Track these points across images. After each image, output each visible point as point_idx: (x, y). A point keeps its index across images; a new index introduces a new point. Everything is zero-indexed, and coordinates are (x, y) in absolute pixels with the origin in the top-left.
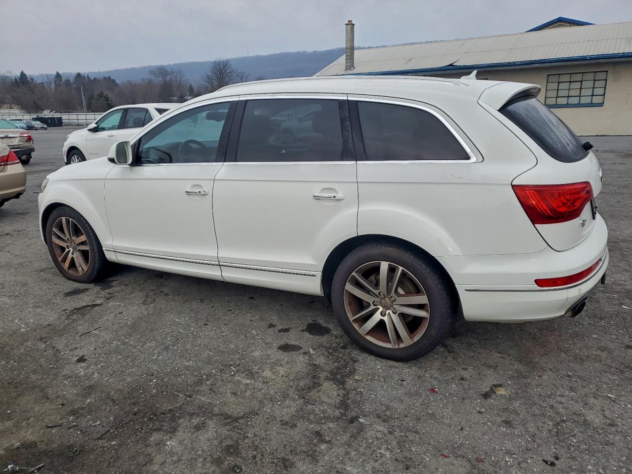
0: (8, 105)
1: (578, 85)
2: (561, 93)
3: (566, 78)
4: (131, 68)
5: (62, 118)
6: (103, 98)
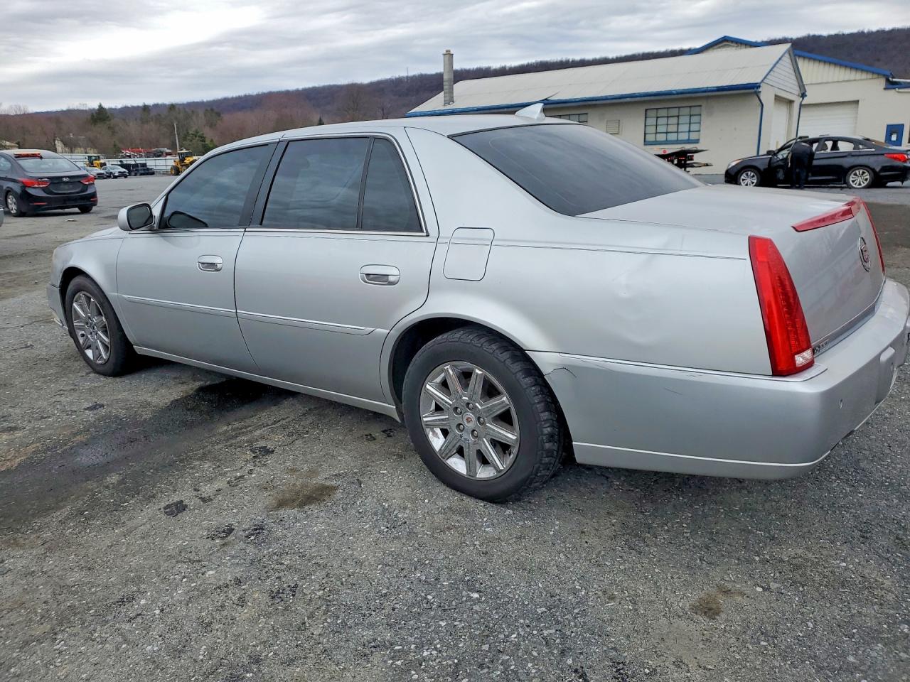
0: (82, 149)
1: (674, 120)
2: (660, 129)
3: (663, 113)
4: (245, 96)
5: (148, 164)
6: (197, 138)
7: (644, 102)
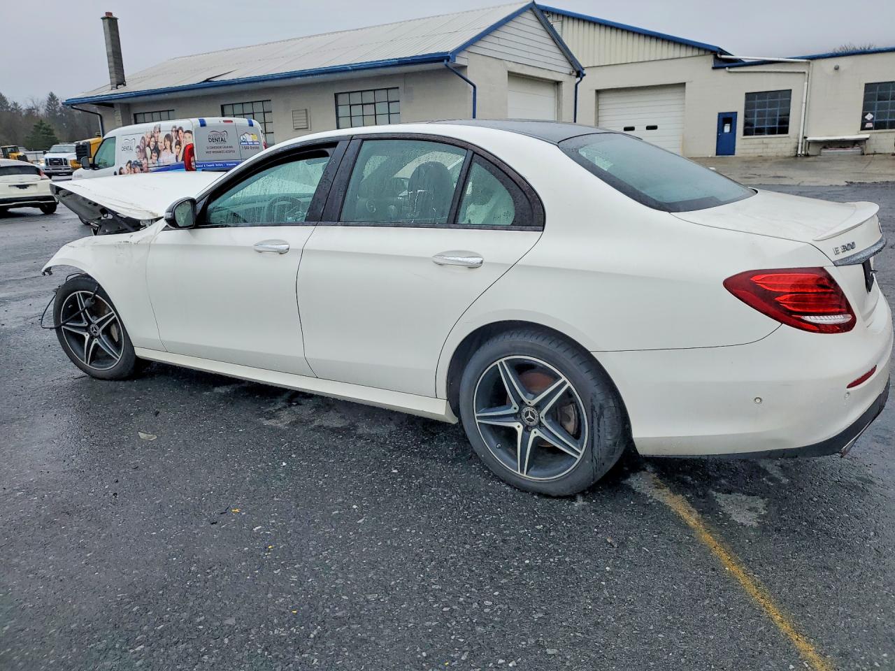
1: (371, 109)
3: (356, 98)
7: (333, 83)
